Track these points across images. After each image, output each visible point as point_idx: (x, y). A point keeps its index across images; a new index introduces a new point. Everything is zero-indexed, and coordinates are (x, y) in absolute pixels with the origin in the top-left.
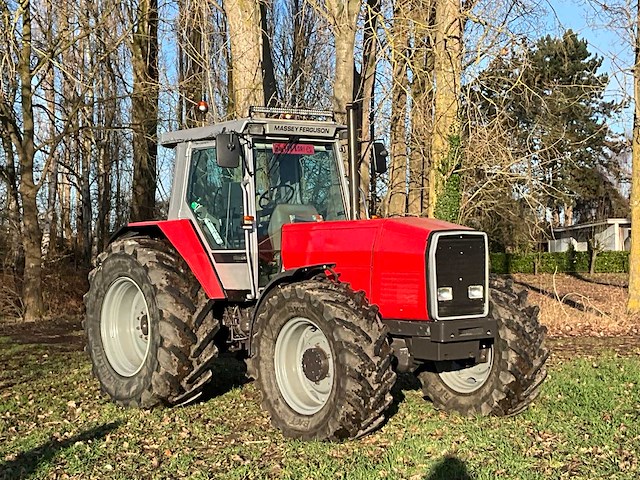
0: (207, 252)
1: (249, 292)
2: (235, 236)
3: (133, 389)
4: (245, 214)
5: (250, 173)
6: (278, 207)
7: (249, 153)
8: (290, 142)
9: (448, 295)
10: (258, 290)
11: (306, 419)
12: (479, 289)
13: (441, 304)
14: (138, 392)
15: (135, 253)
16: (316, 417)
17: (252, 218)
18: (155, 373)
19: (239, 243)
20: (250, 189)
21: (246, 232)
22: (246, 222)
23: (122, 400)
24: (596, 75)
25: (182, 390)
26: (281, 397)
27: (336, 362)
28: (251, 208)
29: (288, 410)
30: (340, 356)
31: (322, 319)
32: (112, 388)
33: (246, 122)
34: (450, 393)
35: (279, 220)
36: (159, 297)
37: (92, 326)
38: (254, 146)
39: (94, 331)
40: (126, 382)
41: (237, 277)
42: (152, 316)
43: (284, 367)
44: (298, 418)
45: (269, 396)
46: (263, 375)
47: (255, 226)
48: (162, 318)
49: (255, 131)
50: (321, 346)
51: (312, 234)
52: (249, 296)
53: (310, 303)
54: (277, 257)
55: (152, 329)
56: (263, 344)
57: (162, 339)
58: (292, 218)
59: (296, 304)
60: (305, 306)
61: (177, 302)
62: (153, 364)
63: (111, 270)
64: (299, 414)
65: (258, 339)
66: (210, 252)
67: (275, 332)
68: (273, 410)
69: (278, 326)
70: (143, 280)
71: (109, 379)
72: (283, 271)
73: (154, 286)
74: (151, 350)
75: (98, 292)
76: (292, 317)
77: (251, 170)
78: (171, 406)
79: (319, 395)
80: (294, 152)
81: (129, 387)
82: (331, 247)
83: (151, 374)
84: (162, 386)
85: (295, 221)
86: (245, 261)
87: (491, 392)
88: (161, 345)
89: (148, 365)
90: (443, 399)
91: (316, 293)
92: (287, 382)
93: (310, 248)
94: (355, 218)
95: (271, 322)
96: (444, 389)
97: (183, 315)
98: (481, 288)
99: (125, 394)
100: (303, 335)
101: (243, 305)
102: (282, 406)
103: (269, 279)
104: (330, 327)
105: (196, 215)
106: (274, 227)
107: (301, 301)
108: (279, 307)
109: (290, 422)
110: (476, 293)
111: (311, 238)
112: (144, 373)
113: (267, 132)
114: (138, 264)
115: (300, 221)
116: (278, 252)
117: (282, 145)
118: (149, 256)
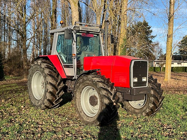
0: (62, 65)
1: (74, 77)
2: (70, 60)
3: (39, 103)
4: (73, 54)
5: (75, 42)
6: (83, 52)
7: (75, 36)
8: (87, 33)
9: (136, 80)
10: (76, 76)
11: (90, 118)
12: (145, 78)
13: (134, 83)
14: (41, 105)
15: (41, 64)
16: (93, 118)
17: (75, 55)
18: (45, 100)
19: (71, 62)
20: (74, 46)
21: (73, 59)
22: (73, 56)
23: (36, 106)
24: (150, 30)
25: (53, 104)
26: (82, 110)
27: (101, 101)
28: (75, 52)
29: (84, 115)
30: (102, 99)
31: (96, 87)
32: (34, 103)
33: (74, 26)
34: (133, 109)
35: (83, 56)
36: (47, 77)
37: (29, 84)
38: (76, 34)
39: (29, 86)
40: (37, 101)
41: (70, 72)
42: (45, 83)
43: (83, 101)
44: (88, 117)
45: (79, 110)
46: (77, 103)
47: (76, 57)
48: (48, 84)
49: (77, 29)
50: (96, 95)
51: (93, 60)
52: (73, 78)
53: (93, 82)
54: (82, 67)
55: (45, 86)
56: (77, 93)
57: (48, 90)
58: (87, 55)
59: (88, 82)
60: (91, 82)
61: (52, 79)
62: (45, 97)
63: (34, 69)
64: (88, 116)
65: (76, 92)
66: (63, 64)
67: (81, 90)
68: (80, 114)
69: (82, 88)
70: (43, 72)
71: (33, 100)
72: (84, 71)
73: (46, 74)
74: (44, 93)
75: (31, 75)
76: (87, 86)
77: (75, 41)
78: (50, 109)
79: (94, 110)
80: (88, 36)
81: (38, 103)
82: (98, 64)
83: (44, 100)
84: (47, 103)
85: (88, 56)
86: (73, 68)
87: (146, 109)
88: (47, 92)
89: (44, 97)
90: (130, 110)
91: (94, 78)
92: (84, 106)
93: (92, 64)
94: (106, 55)
95: (80, 87)
96: (131, 107)
97: (54, 83)
98: (146, 78)
99: (37, 105)
100: (90, 91)
101: (72, 80)
102: (82, 113)
103: (80, 73)
104: (99, 90)
105: (59, 54)
106: (81, 58)
107: (90, 81)
108: (82, 82)
109: (85, 118)
110: (144, 79)
111: (92, 61)
112: (42, 99)
113: (80, 29)
114: (41, 67)
115: (89, 56)
116: (82, 65)
117: (84, 34)
118: (45, 65)
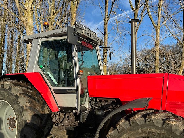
0: (50, 88)
5: (76, 51)
15: (10, 89)
22: (81, 73)
49: (79, 32)
58: (89, 73)
70: (14, 102)
73: (22, 107)
105: (43, 70)
113: (83, 34)
114: (12, 94)
118: (18, 90)
